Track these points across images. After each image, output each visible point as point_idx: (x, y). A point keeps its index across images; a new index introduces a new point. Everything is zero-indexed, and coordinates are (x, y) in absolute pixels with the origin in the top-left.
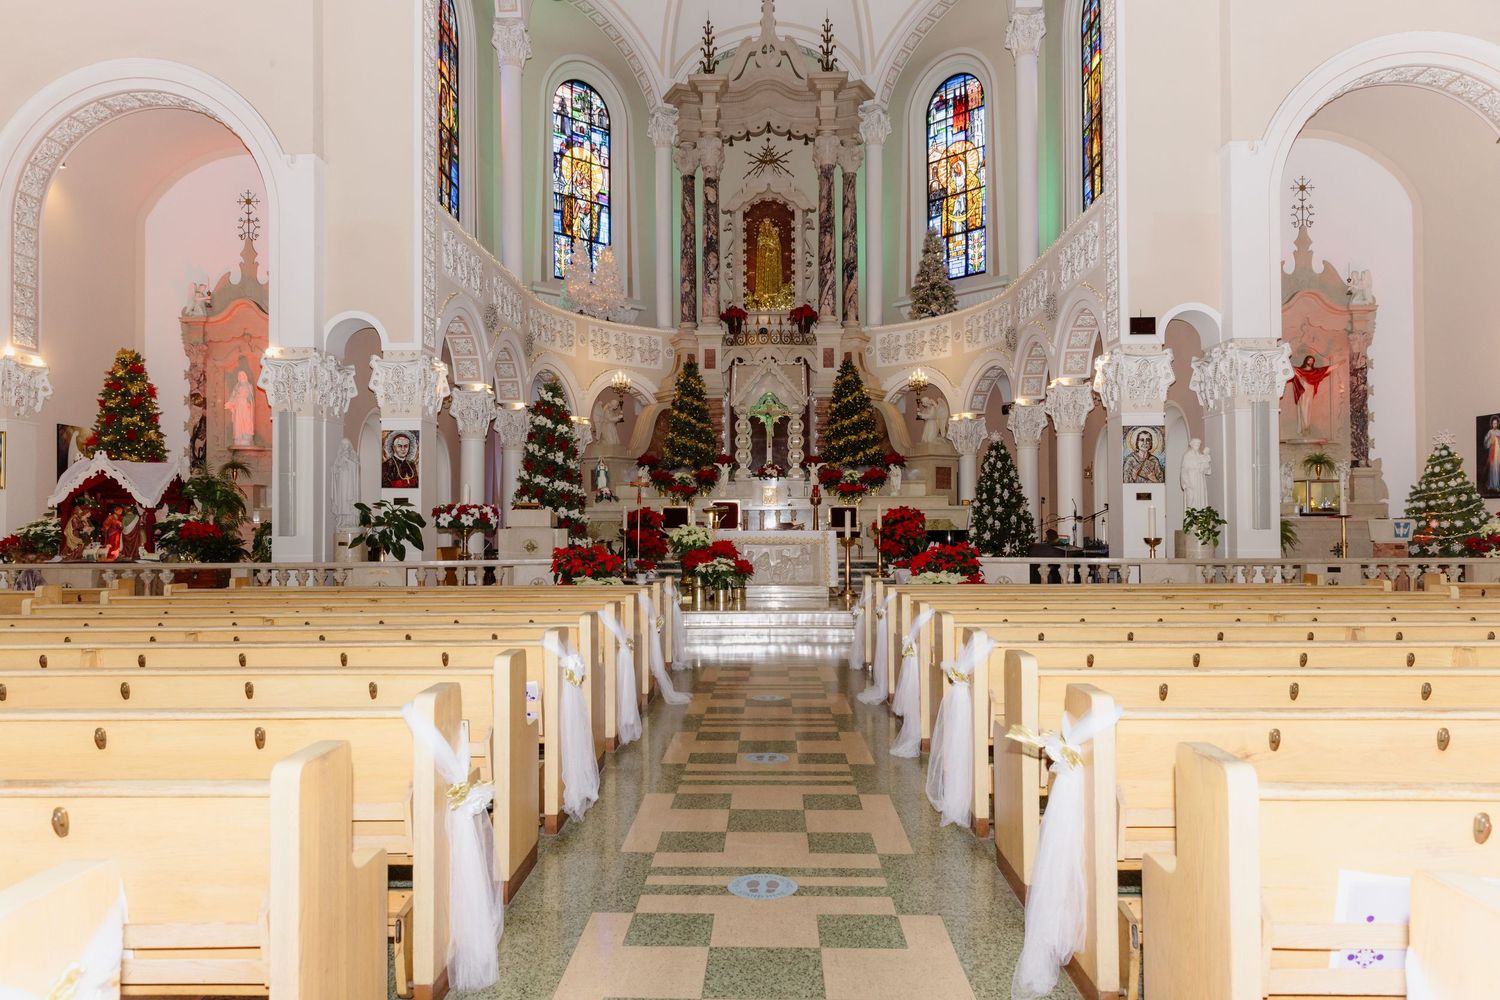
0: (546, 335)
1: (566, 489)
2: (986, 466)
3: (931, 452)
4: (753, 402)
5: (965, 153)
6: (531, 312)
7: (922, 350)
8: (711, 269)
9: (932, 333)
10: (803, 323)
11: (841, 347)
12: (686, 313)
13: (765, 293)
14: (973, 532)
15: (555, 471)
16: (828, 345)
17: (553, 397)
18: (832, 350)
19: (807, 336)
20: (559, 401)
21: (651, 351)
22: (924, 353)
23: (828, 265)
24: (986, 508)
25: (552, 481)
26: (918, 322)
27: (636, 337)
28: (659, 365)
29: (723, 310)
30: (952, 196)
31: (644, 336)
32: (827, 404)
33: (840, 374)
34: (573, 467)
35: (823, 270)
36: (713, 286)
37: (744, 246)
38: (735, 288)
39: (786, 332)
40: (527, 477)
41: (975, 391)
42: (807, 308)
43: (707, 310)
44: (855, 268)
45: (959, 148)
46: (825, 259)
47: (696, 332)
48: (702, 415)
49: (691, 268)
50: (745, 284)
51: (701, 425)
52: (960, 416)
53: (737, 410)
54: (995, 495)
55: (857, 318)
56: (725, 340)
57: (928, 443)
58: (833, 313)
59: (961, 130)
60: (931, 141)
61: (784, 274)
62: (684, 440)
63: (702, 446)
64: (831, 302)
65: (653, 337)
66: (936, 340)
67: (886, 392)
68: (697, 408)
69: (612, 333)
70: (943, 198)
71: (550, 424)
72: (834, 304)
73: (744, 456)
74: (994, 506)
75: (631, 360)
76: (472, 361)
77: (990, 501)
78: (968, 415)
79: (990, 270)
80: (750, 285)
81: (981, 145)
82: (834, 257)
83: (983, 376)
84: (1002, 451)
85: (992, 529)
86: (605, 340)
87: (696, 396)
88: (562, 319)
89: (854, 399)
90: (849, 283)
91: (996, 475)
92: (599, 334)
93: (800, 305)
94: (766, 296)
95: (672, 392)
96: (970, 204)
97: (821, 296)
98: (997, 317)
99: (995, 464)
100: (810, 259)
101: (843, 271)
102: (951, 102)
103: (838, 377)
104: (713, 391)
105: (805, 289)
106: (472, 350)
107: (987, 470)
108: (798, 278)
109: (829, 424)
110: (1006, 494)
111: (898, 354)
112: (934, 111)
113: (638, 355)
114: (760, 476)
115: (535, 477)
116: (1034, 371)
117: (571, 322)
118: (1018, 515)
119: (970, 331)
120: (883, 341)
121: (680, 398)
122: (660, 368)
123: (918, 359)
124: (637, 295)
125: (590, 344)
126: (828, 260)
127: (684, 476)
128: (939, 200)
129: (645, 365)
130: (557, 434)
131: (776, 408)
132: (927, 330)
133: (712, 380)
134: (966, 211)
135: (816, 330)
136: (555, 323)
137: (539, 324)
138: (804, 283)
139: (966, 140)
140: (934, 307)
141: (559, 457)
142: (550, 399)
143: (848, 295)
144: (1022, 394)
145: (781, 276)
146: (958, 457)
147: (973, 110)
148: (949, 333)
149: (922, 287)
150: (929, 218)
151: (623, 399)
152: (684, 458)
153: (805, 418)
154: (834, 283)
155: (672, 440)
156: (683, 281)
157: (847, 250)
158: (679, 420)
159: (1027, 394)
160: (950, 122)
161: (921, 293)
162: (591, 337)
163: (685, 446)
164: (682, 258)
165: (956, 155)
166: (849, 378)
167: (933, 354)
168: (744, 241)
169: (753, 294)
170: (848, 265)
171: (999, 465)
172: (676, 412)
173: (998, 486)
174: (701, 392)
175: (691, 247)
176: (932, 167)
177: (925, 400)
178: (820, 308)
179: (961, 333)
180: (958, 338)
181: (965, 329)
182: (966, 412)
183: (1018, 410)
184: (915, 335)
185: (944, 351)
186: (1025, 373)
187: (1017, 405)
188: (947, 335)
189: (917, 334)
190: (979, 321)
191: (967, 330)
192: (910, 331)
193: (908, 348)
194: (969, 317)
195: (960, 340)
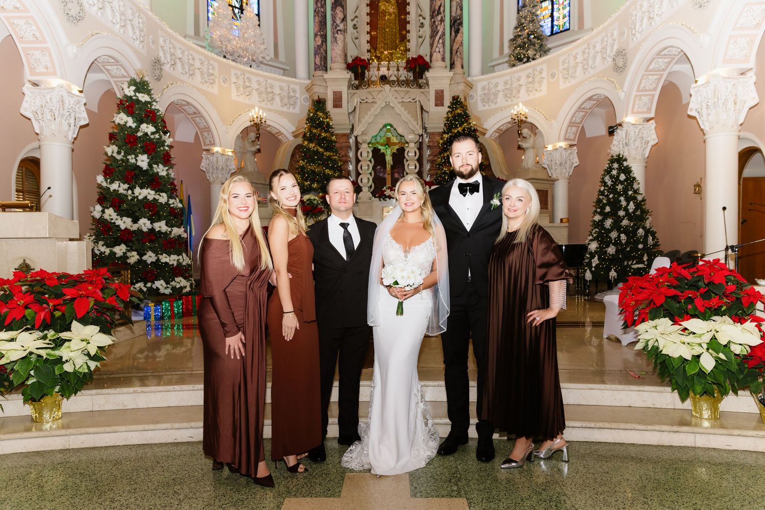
0: (183, 67)
1: (150, 198)
2: (607, 179)
4: (374, 131)
6: (161, 40)
7: (519, 92)
8: (338, 22)
9: (528, 77)
10: (417, 70)
11: (450, 91)
12: (318, 62)
13: (385, 51)
14: (593, 246)
15: (136, 177)
16: (439, 87)
17: (135, 91)
18: (442, 91)
19: (420, 81)
20: (143, 98)
21: (289, 97)
22: (520, 95)
23: (439, 18)
24: (608, 223)
25: (132, 188)
26: (515, 69)
27: (277, 85)
28: (297, 110)
29: (350, 60)
31: (284, 85)
32: (438, 138)
33: (451, 110)
34: (164, 173)
35: (434, 22)
36: (340, 36)
37: (368, 10)
38: (360, 45)
39: (403, 78)
40: (104, 184)
41: (570, 122)
42: (420, 57)
43: (335, 57)
44: (461, 24)
46: (435, 12)
47: (326, 76)
48: (329, 145)
49: (322, 24)
50: (368, 42)
51: (328, 154)
52: (554, 145)
53: (360, 140)
54: (620, 208)
55: (462, 67)
56: (351, 86)
57: (528, 170)
58: (443, 59)
61: (400, 34)
62: (312, 167)
63: (327, 171)
64: (441, 50)
65: (292, 86)
66: (533, 82)
67: (486, 130)
68: (325, 138)
69: (254, 79)
71: (131, 122)
72: (444, 51)
73: (366, 180)
74: (618, 220)
75: (272, 104)
76: (42, 50)
77: (613, 214)
78: (563, 144)
79: (574, 26)
80: (373, 42)
82: (444, 11)
83: (579, 108)
84: (625, 164)
85: (617, 243)
86: (247, 84)
87: (324, 129)
88: (203, 59)
89: (464, 130)
90: (456, 36)
91: (620, 187)
92: (241, 78)
93: (415, 56)
94: (386, 52)
95: (305, 126)
97: (432, 45)
98: (599, 47)
99: (619, 174)
100: (422, 20)
101: (451, 27)
103: (449, 112)
104: (341, 127)
105: (418, 45)
106: (38, 35)
107: (609, 183)
108: (412, 36)
109: (440, 153)
110: (632, 207)
111: (496, 99)
113: (279, 99)
114: (379, 197)
115: (112, 182)
116: (647, 88)
117: (211, 62)
118: (644, 228)
119: (567, 69)
120: (483, 88)
121: (310, 130)
122: (299, 112)
123: (515, 100)
124: (282, 57)
125: (233, 85)
126: (439, 13)
127: (312, 198)
129: (285, 109)
130: (139, 134)
131: (394, 140)
132: (523, 75)
133: (338, 118)
135: (428, 74)
136: (193, 59)
137: (172, 54)
138: (417, 41)
140: (531, 53)
141: (143, 161)
142: (132, 94)
143: (455, 47)
144: (633, 112)
145: (398, 35)
146: (552, 181)
148: (544, 74)
149: (520, 36)
151: (260, 132)
152: (313, 181)
153: (420, 148)
154: (443, 34)
155: (303, 168)
156: (316, 35)
157: (454, 9)
158: (309, 149)
159: (638, 113)
161: (519, 41)
162: (234, 79)
163: (313, 172)
164: (315, 16)
166: (459, 111)
167: (529, 95)
168: (368, 5)
169: (375, 51)
170: (455, 21)
171: (622, 177)
172: (306, 143)
173: (622, 198)
174: (328, 125)
175: (322, 7)
177: (525, 131)
178: (431, 56)
179: (556, 72)
180: (554, 77)
181: (561, 68)
182: (560, 142)
183: (628, 129)
184: (512, 81)
185: (539, 91)
186: (638, 90)
187: (627, 123)
188: (543, 76)
189: (514, 79)
190: (577, 58)
191: (562, 68)
192: (508, 77)
193: (506, 92)
194: (566, 56)
195: (555, 79)
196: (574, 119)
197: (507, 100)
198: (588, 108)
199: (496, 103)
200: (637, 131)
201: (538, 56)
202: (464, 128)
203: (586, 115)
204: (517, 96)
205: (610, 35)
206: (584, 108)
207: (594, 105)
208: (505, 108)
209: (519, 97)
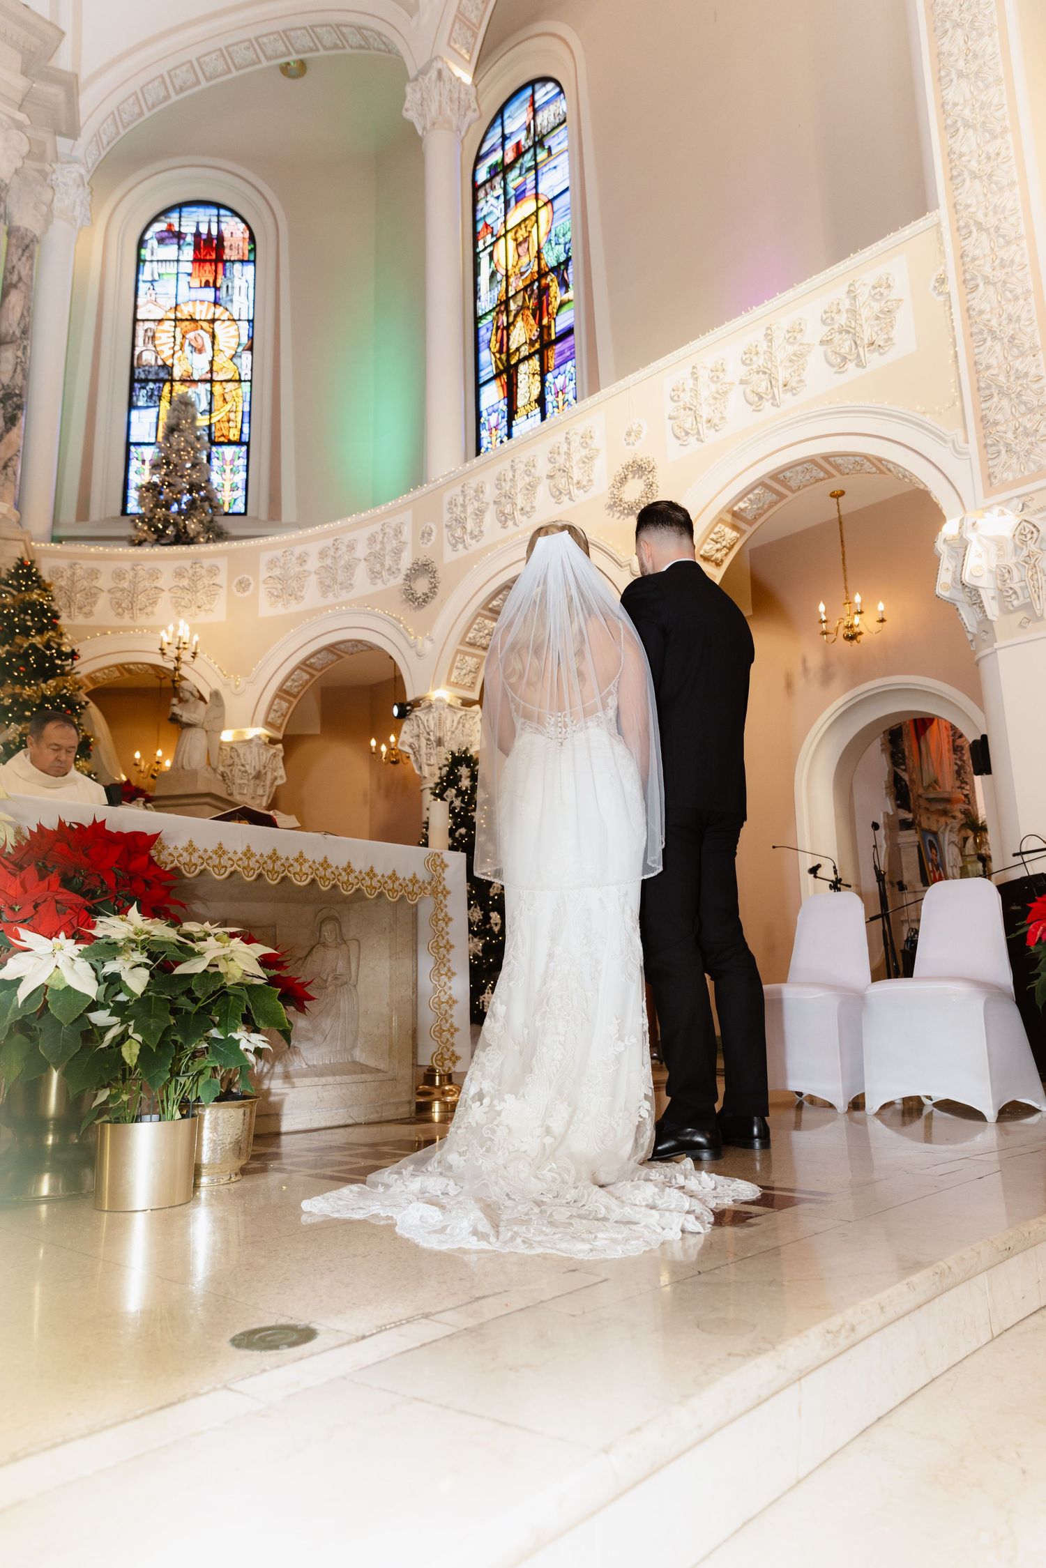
3: (202, 788)
5: (213, 321)
7: (154, 602)
9: (179, 574)
22: (157, 609)
26: (147, 551)
30: (183, 381)
41: (280, 690)
44: (22, 408)
45: (203, 312)
52: (241, 734)
59: (207, 284)
60: (143, 287)
66: (191, 589)
70: (164, 381)
78: (259, 733)
79: (258, 512)
81: (244, 317)
83: (303, 662)
96: (218, 402)
98: (362, 551)
102: (190, 239)
111: (92, 603)
112: (154, 243)
116: (478, 642)
119: (278, 577)
123: (142, 620)
128: (155, 381)
132: (166, 568)
134: (210, 412)
139: (216, 303)
144: (449, 683)
147: (233, 262)
148: (221, 579)
150: (131, 406)
159: (457, 685)
160: (188, 267)
165: (192, 320)
167: (179, 613)
170: (8, 396)
176: (141, 328)
179: (251, 580)
180: (244, 591)
181: (264, 574)
182: (256, 726)
183: (442, 712)
184: (136, 574)
185: (205, 610)
186: (463, 642)
187: (440, 700)
188: (217, 582)
189: (141, 572)
190: (305, 561)
191: (269, 575)
192: (127, 566)
193: (119, 594)
194: (279, 553)
195: (247, 594)
196: (289, 684)
197: (118, 614)
198: (319, 667)
199: (90, 614)
200: (456, 719)
201: (202, 540)
202: (49, 640)
203: (310, 680)
204: (149, 609)
205: (392, 533)
206: (310, 666)
207: (332, 662)
208: (115, 630)
209: (152, 613)
